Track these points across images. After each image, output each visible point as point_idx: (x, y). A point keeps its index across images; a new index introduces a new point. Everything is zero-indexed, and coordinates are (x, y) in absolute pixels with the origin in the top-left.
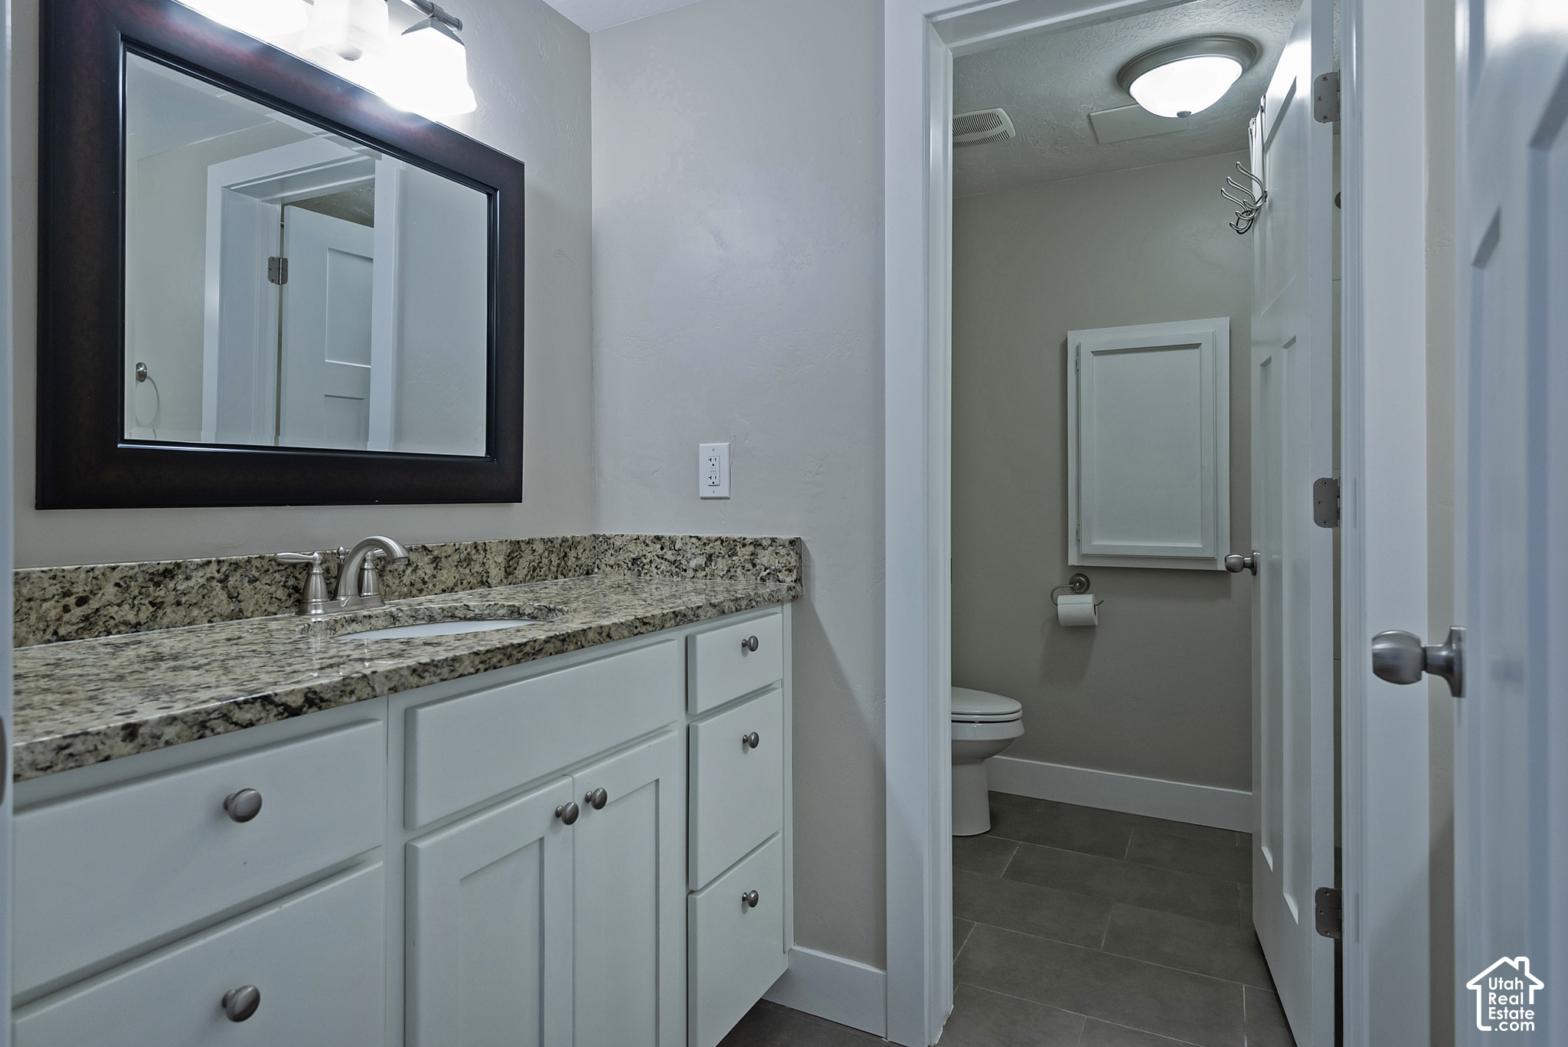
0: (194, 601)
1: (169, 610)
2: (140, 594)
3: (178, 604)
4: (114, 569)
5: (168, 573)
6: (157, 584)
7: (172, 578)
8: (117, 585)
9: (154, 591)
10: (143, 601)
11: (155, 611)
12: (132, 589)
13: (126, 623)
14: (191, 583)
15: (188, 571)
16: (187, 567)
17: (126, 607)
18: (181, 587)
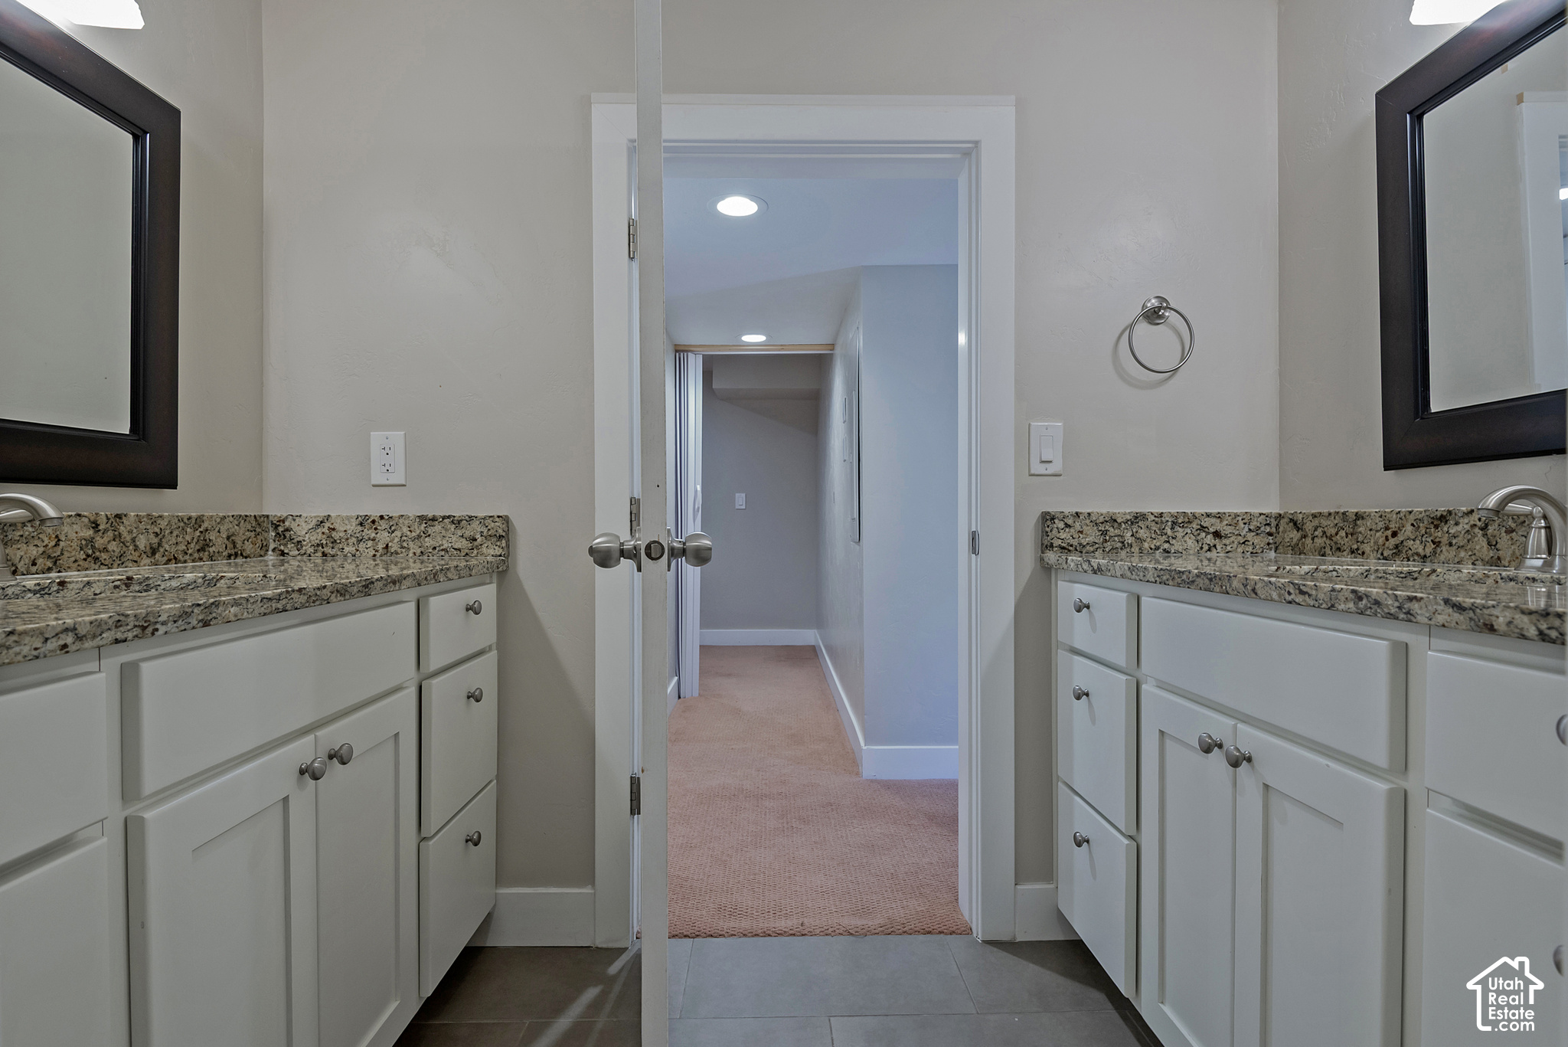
0: (1461, 544)
1: (1444, 549)
2: (1426, 533)
3: (1451, 544)
4: (1410, 512)
5: (1443, 519)
6: (1436, 527)
7: (1446, 522)
8: (1413, 525)
9: (1434, 532)
10: (1428, 539)
11: (1435, 548)
12: (1421, 529)
13: (1418, 554)
14: (1459, 528)
15: (1457, 517)
16: (1456, 514)
17: (1418, 542)
18: (1452, 531)
